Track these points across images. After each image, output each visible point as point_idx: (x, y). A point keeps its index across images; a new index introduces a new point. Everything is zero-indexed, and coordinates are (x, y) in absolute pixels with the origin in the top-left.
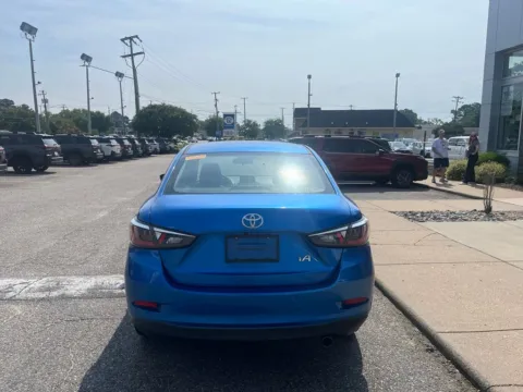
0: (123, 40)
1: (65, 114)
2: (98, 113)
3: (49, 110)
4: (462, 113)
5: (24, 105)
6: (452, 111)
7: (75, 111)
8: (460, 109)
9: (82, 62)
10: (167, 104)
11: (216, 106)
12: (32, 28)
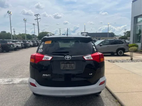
0: (35, 15)
3: (15, 34)
6: (124, 33)
7: (22, 34)
8: (126, 32)
9: (24, 21)
11: (60, 32)
12: (10, 12)
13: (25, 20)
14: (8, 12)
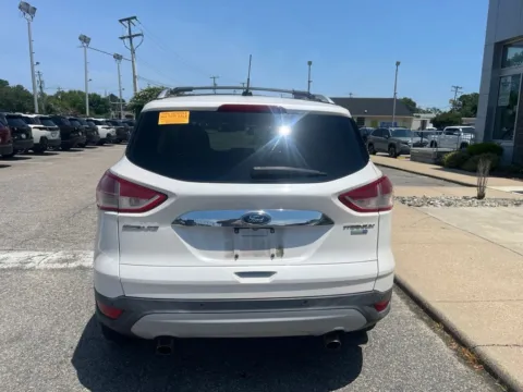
0: (121, 21)
1: (61, 95)
2: (95, 95)
3: (45, 91)
4: (461, 103)
5: (19, 86)
6: (451, 101)
7: (70, 92)
8: (459, 99)
14: (21, 7)
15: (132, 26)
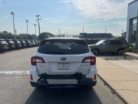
0: (36, 16)
1: (21, 35)
2: (29, 34)
4: (124, 34)
5: (10, 33)
6: (122, 34)
7: (23, 34)
10: (47, 32)
11: (59, 32)
12: (14, 13)
13: (27, 21)
14: (11, 13)
15: (39, 17)
